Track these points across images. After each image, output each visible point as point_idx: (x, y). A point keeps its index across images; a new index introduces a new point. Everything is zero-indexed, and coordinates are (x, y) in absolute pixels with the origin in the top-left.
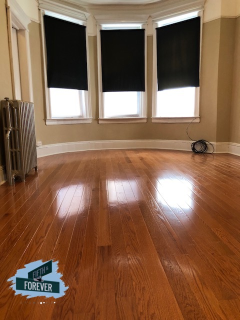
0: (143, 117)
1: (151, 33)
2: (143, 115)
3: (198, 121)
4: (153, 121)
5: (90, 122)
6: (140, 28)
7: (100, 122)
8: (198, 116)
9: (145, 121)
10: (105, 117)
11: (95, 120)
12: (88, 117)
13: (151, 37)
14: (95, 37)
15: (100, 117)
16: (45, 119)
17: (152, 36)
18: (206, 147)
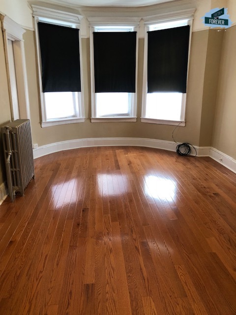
0: (133, 117)
1: (142, 36)
2: (133, 115)
3: (183, 125)
4: (142, 121)
5: (83, 121)
6: (132, 31)
7: (92, 121)
8: (183, 120)
9: (135, 121)
10: (98, 117)
11: (87, 119)
12: (81, 117)
13: (142, 40)
14: (88, 39)
15: (93, 117)
16: (41, 122)
17: (144, 39)
18: (190, 150)
